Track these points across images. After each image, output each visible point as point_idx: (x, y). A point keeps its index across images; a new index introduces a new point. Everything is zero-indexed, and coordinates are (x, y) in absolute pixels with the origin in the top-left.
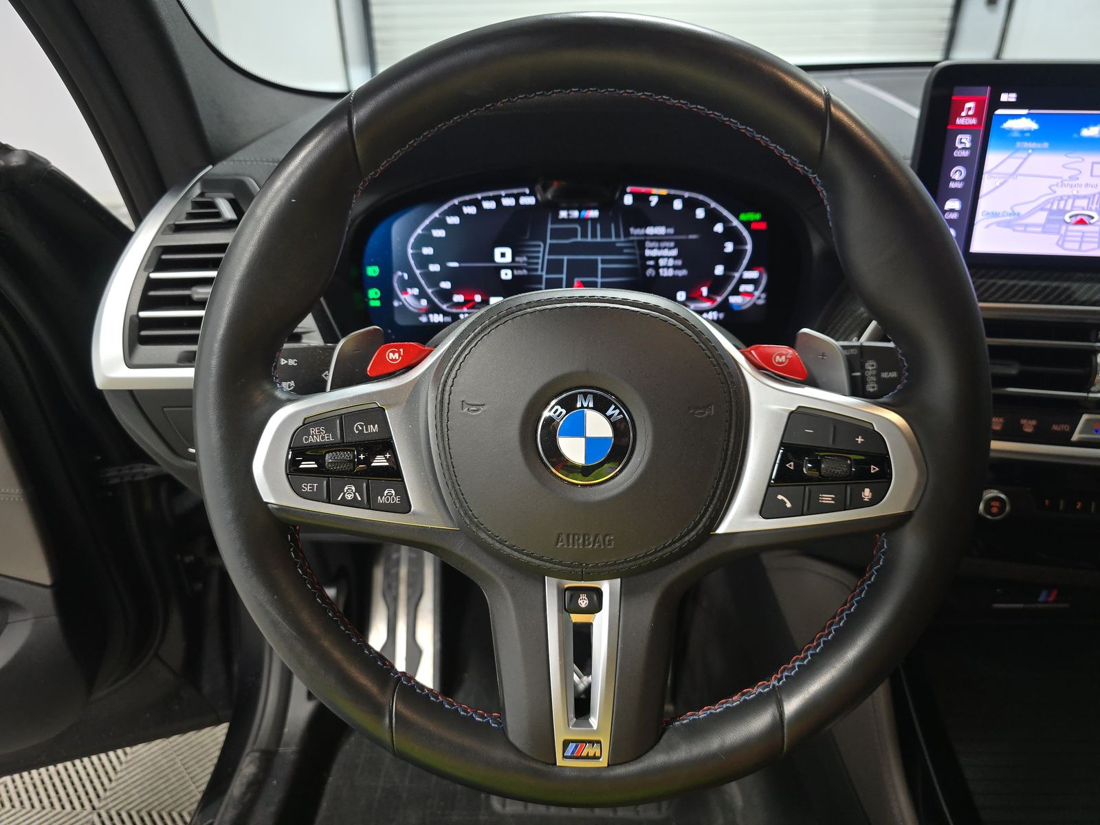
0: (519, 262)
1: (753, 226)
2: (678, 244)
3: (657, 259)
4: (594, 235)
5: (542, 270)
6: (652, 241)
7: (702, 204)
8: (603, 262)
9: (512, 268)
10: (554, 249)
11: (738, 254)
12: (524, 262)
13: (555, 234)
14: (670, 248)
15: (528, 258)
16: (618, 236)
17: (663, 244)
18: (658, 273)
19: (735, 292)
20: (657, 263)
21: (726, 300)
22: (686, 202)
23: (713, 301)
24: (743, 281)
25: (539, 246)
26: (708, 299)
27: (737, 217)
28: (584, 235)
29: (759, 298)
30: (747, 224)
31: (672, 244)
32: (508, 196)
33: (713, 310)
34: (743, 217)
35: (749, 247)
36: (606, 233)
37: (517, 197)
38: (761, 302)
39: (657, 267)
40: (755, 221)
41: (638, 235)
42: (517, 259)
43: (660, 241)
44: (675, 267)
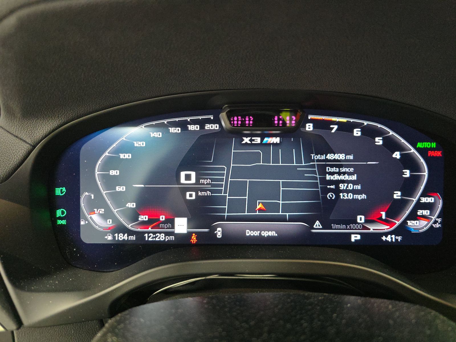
0: (203, 184)
1: (430, 153)
2: (357, 170)
3: (337, 183)
4: (276, 161)
5: (225, 192)
6: (332, 166)
7: (380, 133)
8: (285, 185)
9: (196, 190)
10: (237, 172)
11: (415, 180)
12: (207, 184)
13: (238, 158)
14: (349, 174)
15: (212, 180)
16: (299, 161)
17: (343, 170)
18: (338, 196)
19: (413, 216)
20: (337, 187)
21: (405, 222)
22: (365, 130)
23: (392, 224)
24: (420, 206)
25: (223, 169)
26: (386, 222)
27: (414, 146)
28: (266, 160)
29: (435, 222)
30: (423, 152)
31: (352, 170)
32: (194, 122)
33: (391, 233)
34: (420, 145)
35: (426, 174)
36: (288, 159)
37: (202, 123)
38: (438, 226)
39: (337, 191)
40: (431, 149)
41: (318, 161)
42: (201, 181)
43: (340, 166)
44: (354, 192)
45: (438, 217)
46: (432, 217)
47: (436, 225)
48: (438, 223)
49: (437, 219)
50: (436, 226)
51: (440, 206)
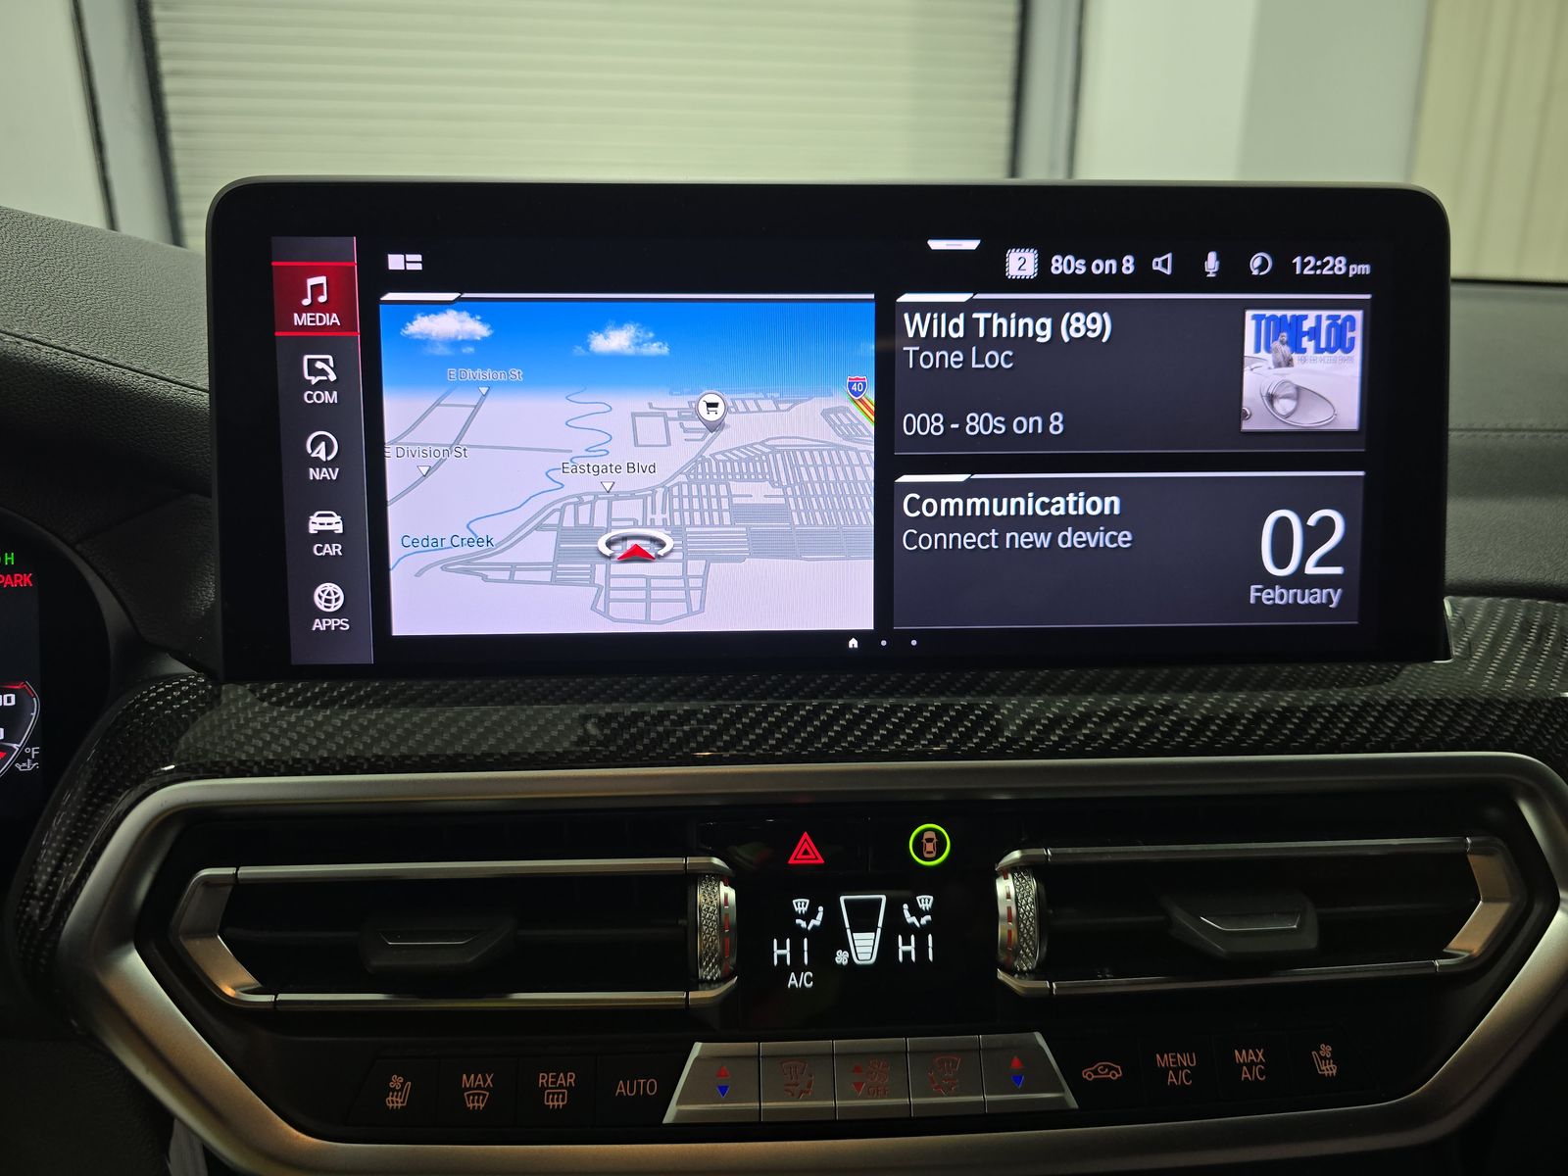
38: (29, 766)
45: (29, 744)
46: (15, 746)
47: (24, 765)
48: (31, 758)
49: (27, 750)
50: (26, 768)
51: (34, 714)
